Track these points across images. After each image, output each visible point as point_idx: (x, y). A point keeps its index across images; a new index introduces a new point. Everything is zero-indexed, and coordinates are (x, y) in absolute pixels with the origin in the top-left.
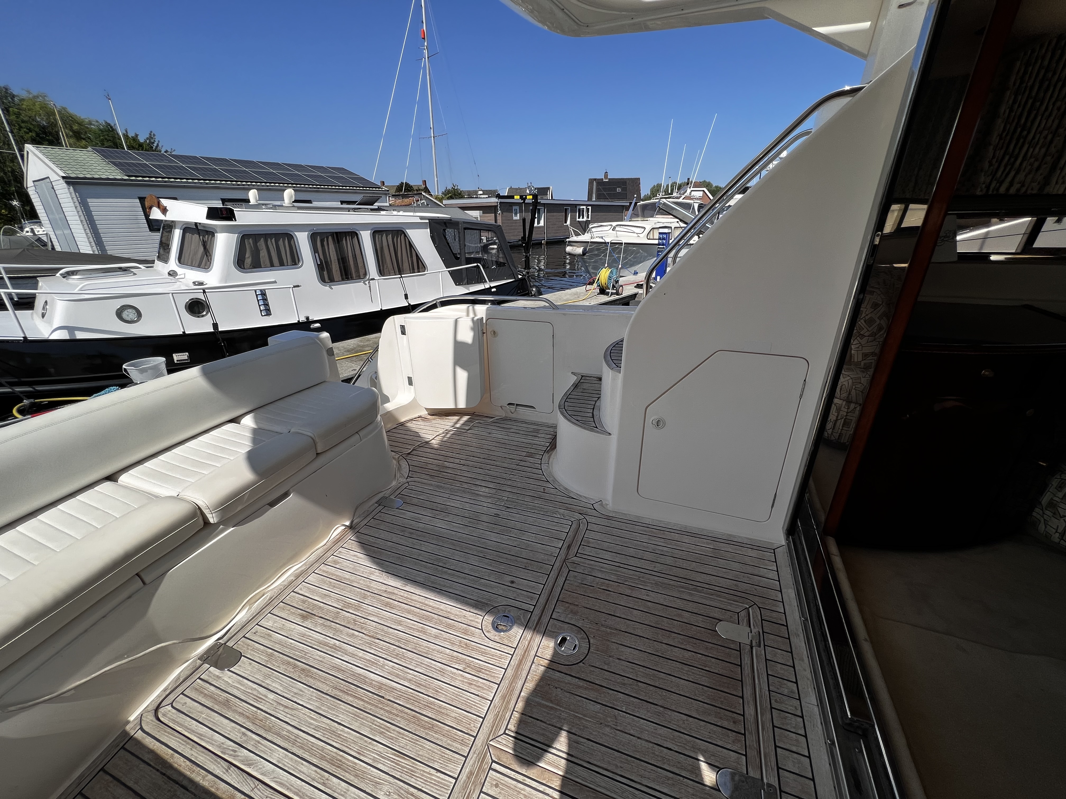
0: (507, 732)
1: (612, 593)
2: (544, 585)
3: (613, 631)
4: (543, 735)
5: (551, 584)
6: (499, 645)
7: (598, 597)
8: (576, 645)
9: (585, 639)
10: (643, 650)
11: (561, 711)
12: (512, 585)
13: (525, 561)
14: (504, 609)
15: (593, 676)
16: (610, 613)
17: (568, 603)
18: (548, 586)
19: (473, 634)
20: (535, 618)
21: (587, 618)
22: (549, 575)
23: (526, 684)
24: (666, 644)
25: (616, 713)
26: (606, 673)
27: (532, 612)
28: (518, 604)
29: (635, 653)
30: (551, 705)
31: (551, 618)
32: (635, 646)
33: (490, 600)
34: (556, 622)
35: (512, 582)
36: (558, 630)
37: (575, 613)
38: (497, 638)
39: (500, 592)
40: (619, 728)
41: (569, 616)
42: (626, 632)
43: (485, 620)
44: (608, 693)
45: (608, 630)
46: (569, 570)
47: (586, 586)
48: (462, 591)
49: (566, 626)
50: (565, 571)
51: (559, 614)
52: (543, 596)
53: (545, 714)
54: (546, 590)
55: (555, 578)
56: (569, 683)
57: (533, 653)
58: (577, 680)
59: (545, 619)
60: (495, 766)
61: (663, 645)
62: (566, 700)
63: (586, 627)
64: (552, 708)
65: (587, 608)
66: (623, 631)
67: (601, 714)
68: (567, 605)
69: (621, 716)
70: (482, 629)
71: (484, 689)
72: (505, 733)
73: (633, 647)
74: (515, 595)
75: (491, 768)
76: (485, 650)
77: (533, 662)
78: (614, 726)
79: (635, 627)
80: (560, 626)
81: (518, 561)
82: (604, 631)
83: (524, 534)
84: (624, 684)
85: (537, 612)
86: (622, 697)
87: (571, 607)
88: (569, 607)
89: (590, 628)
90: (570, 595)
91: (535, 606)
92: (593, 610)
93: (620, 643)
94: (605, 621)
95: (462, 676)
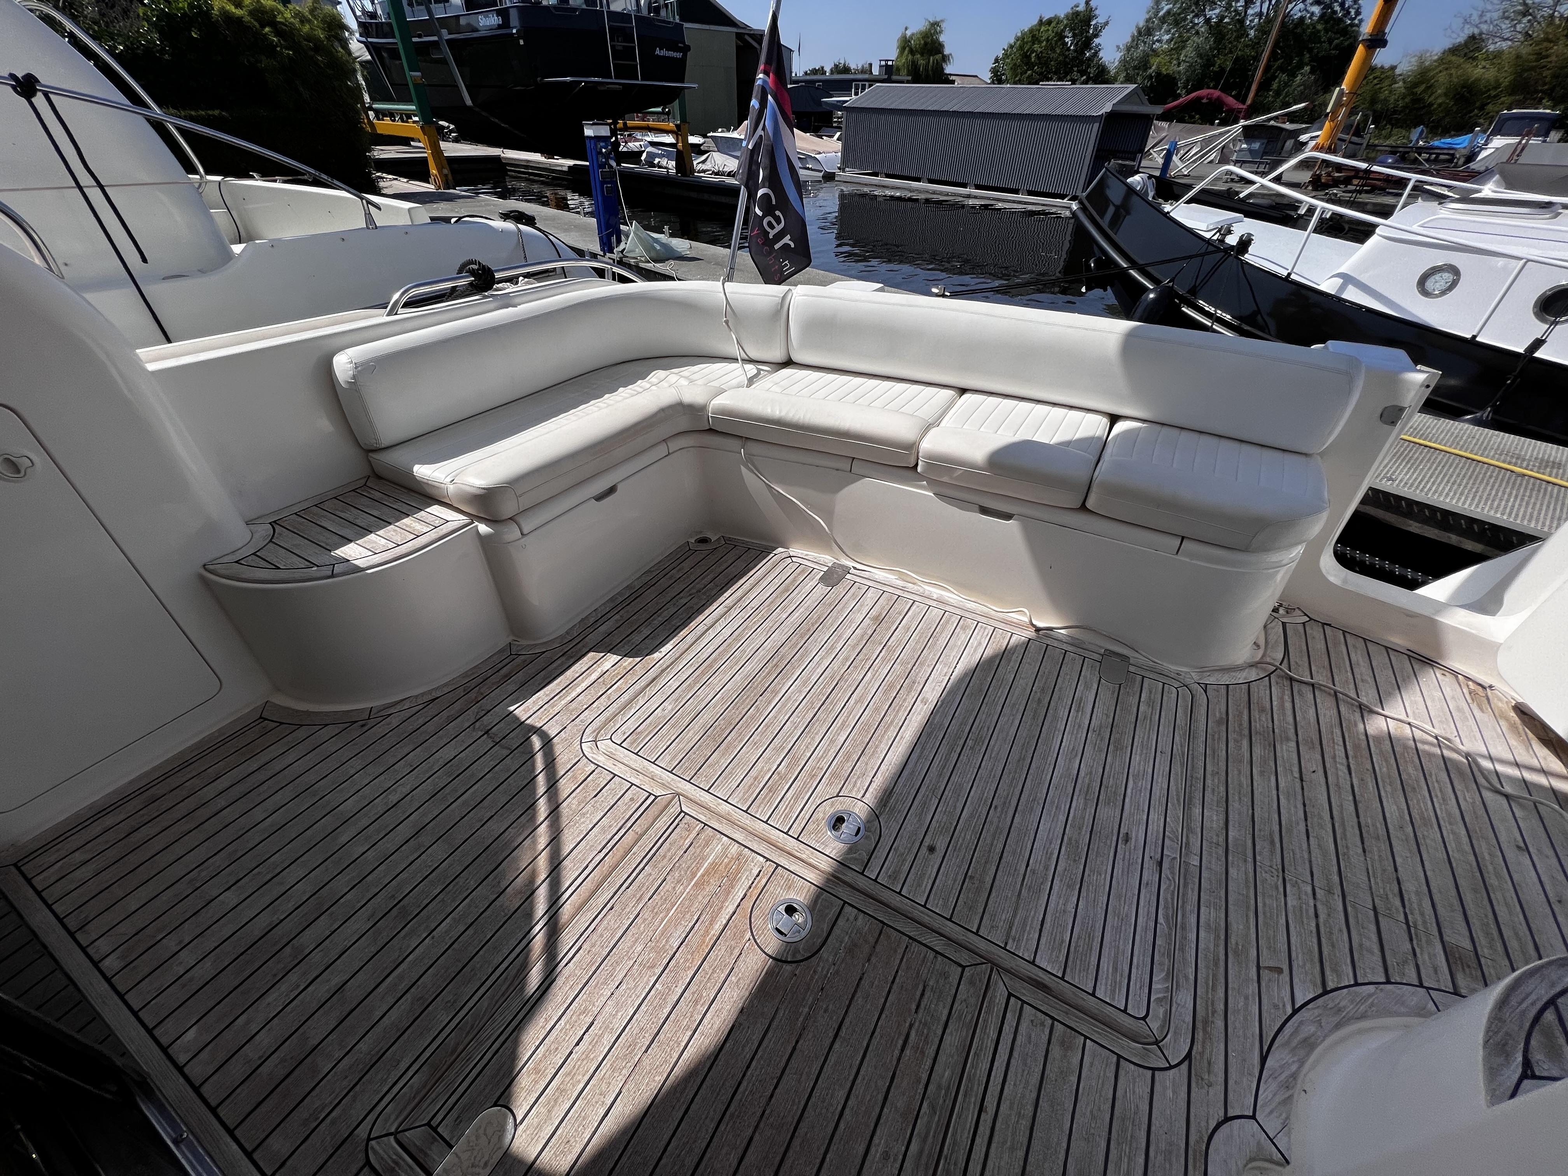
0: (683, 814)
1: (897, 1052)
2: (924, 906)
3: (801, 1019)
4: (665, 856)
5: (926, 919)
6: (807, 817)
7: (886, 1012)
8: (786, 935)
9: (794, 955)
10: (749, 1073)
11: (687, 887)
12: (924, 850)
13: (988, 880)
14: (873, 829)
15: (724, 949)
16: (844, 1029)
17: (876, 942)
18: (922, 912)
19: (830, 784)
20: (850, 877)
21: (837, 972)
22: (950, 920)
23: (737, 845)
24: (751, 1139)
25: (656, 971)
26: (723, 976)
27: (862, 874)
28: (881, 853)
29: (747, 1049)
30: (699, 874)
31: (845, 902)
32: (761, 1057)
33: (892, 810)
34: (835, 910)
35: (932, 849)
36: (819, 911)
37: (851, 950)
38: (819, 815)
39: (908, 827)
40: (635, 967)
41: (846, 939)
42: (794, 1049)
43: (853, 802)
44: (689, 968)
45: (807, 1009)
46: (964, 968)
47: (919, 993)
48: (913, 771)
49: (826, 927)
50: (964, 958)
51: (852, 918)
52: (898, 899)
53: (689, 862)
54: (913, 907)
55: (941, 931)
56: (722, 907)
57: (783, 861)
58: (724, 922)
59: (844, 893)
60: (652, 798)
61: (751, 1130)
62: (700, 898)
63: (818, 964)
64: (694, 875)
65: (861, 979)
66: (797, 1042)
67: (664, 946)
68: (872, 940)
69: (650, 976)
70: (837, 796)
71: (744, 794)
72: (682, 811)
73: (760, 1053)
74: (901, 849)
75: (651, 794)
76: (803, 798)
77: (768, 860)
78: (640, 960)
79: (804, 1076)
80: (827, 915)
81: (988, 866)
82: (804, 999)
83: (1070, 887)
84: (696, 1002)
85: (861, 882)
86: (677, 989)
87: (866, 949)
88: (866, 941)
89: (815, 972)
90: (896, 951)
91: (875, 880)
92: (855, 992)
93: (774, 1026)
94: (826, 1011)
95: (769, 770)
